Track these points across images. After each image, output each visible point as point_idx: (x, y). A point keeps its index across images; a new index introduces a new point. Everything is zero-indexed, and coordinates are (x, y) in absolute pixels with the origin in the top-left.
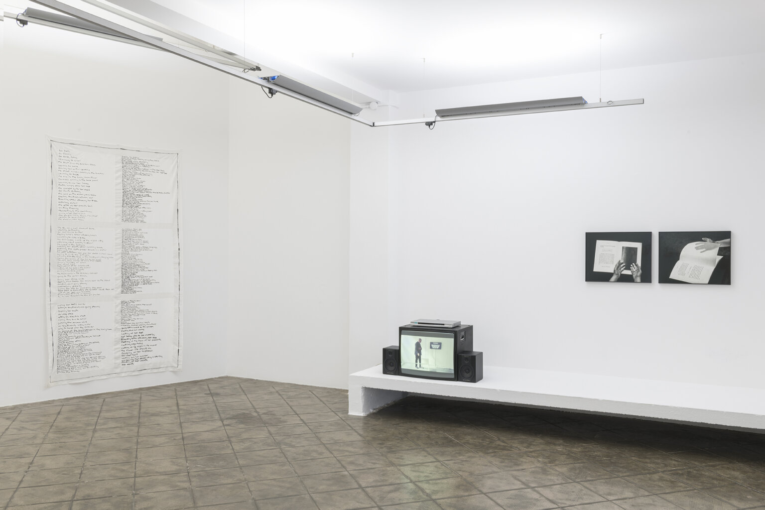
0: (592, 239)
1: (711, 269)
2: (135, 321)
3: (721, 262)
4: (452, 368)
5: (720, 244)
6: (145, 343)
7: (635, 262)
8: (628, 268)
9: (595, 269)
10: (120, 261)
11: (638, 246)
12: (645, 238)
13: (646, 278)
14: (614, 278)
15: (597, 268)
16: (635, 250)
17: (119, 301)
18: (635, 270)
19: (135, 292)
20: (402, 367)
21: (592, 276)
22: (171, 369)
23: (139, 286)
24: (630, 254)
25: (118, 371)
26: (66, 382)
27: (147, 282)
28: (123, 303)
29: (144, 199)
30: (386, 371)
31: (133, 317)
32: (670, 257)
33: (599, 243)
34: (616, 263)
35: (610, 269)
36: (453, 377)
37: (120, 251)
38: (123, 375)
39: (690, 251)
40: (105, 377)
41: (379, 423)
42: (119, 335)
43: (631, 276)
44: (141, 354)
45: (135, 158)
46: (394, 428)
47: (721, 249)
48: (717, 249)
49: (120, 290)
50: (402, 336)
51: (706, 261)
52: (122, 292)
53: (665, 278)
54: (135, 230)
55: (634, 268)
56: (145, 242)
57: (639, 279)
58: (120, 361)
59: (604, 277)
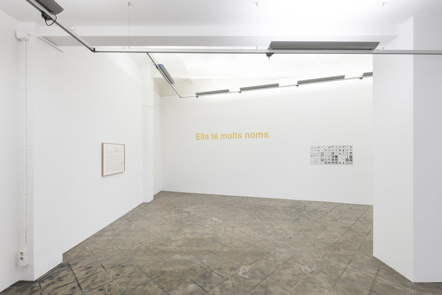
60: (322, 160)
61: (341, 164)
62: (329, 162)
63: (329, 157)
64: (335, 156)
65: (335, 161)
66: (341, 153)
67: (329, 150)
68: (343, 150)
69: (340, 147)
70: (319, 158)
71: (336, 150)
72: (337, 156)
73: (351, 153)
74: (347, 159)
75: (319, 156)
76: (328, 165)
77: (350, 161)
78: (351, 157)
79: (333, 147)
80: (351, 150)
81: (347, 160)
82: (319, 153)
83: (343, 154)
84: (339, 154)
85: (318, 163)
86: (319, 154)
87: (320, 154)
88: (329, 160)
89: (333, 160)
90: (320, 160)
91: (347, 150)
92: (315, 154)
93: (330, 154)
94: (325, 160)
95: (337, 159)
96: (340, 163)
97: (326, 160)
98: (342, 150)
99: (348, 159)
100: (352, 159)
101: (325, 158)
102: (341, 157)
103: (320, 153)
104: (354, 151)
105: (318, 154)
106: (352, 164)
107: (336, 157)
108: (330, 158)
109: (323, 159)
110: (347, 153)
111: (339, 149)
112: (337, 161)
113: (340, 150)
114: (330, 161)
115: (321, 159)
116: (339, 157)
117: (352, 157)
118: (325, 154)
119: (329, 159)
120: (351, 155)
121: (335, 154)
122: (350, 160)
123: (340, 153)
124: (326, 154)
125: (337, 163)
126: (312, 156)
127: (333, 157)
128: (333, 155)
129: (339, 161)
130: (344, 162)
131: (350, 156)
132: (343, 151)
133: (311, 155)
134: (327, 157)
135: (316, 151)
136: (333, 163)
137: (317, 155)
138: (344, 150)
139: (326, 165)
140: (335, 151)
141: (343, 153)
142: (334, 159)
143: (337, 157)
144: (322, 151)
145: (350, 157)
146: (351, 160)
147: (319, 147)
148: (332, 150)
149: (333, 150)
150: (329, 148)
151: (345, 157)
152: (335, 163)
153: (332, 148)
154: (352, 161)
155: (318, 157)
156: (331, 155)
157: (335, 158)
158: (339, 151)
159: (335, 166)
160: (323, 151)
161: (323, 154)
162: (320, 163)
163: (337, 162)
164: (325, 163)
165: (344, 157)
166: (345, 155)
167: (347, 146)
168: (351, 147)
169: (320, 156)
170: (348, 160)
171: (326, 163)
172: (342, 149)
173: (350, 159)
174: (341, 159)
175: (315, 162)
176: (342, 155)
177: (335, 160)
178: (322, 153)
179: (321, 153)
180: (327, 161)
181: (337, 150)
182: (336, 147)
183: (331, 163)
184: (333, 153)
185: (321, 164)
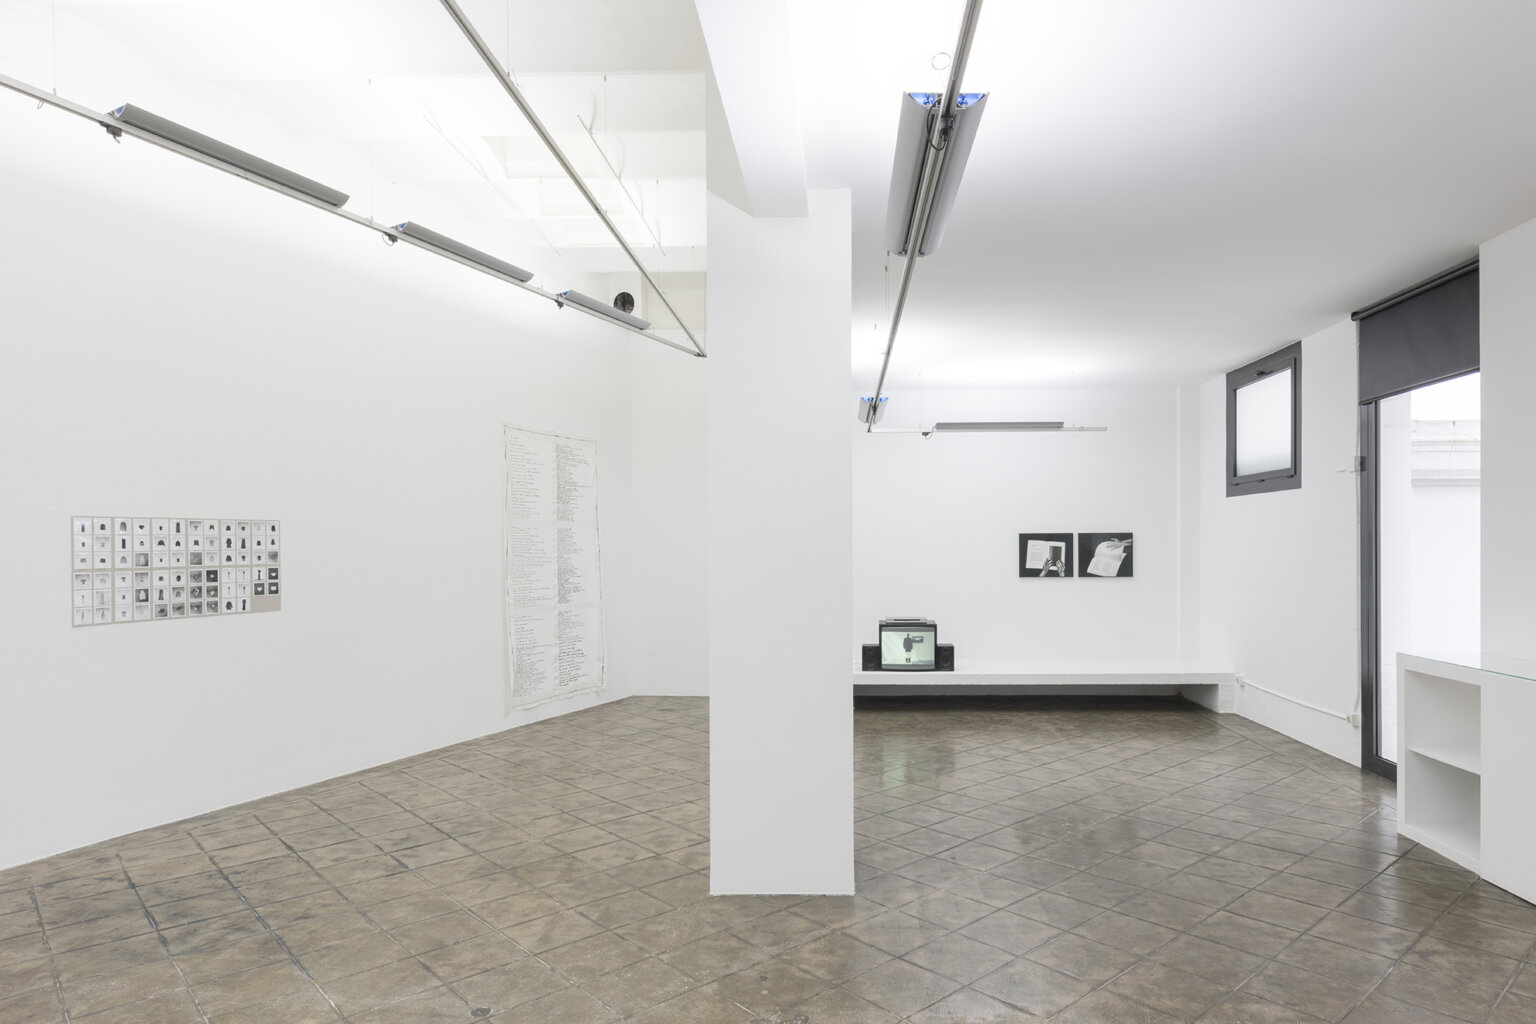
0: (1024, 539)
1: (1118, 564)
2: (570, 635)
3: (1126, 557)
4: (933, 659)
5: (1124, 543)
6: (577, 660)
7: (1060, 559)
8: (1054, 564)
9: (1028, 566)
10: (556, 567)
11: (1062, 545)
12: (1067, 538)
13: (1069, 573)
14: (1043, 574)
15: (1029, 565)
16: (1059, 549)
17: (556, 613)
18: (1060, 566)
19: (568, 601)
20: (883, 663)
21: (1025, 572)
22: (595, 689)
23: (572, 594)
24: (1056, 551)
25: (557, 693)
26: (519, 708)
27: (576, 590)
28: (560, 614)
29: (574, 493)
30: (865, 668)
31: (567, 630)
32: (1087, 555)
33: (1031, 543)
34: (1044, 560)
35: (1039, 565)
36: (933, 667)
37: (556, 555)
38: (561, 697)
39: (1102, 549)
40: (547, 701)
41: (863, 716)
42: (557, 651)
43: (1057, 571)
44: (573, 673)
45: (566, 447)
46: (879, 719)
47: (1125, 547)
48: (1122, 548)
49: (557, 599)
50: (883, 633)
51: (1115, 557)
52: (559, 602)
53: (1083, 573)
54: (567, 530)
55: (1059, 565)
56: (575, 543)
57: (1063, 574)
58: (557, 682)
59: (1035, 573)
60: (142, 596)
61: (233, 609)
62: (179, 608)
63: (179, 578)
64: (209, 573)
65: (205, 599)
66: (233, 559)
67: (178, 544)
68: (243, 541)
69: (228, 528)
70: (127, 585)
71: (212, 542)
72: (215, 573)
73: (274, 556)
74: (257, 585)
75: (124, 574)
76: (174, 624)
77: (271, 592)
78: (274, 573)
79: (195, 524)
80: (273, 543)
81: (257, 593)
82: (124, 559)
83: (240, 561)
84: (224, 562)
85: (119, 617)
86: (123, 566)
87: (129, 565)
88: (178, 594)
89: (196, 592)
90: (130, 597)
91: (259, 543)
92: (102, 565)
93: (182, 563)
94: (155, 596)
95: (216, 589)
96: (229, 606)
97: (161, 598)
98: (236, 544)
99: (262, 585)
100: (276, 584)
101: (158, 584)
102: (232, 575)
103: (129, 559)
104: (285, 551)
105: (118, 564)
106: (278, 608)
107: (213, 575)
108: (183, 583)
109: (146, 591)
110: (259, 558)
111: (226, 535)
112: (216, 595)
113: (229, 542)
114: (185, 599)
115: (138, 591)
116: (223, 576)
117: (276, 577)
118: (155, 562)
119: (177, 592)
120: (272, 564)
121: (208, 564)
122: (268, 587)
123: (229, 559)
124: (165, 563)
125: (213, 607)
126: (81, 577)
127: (197, 577)
128: (196, 569)
129: (225, 596)
130: (244, 602)
131: (271, 570)
132: (243, 546)
133: (73, 571)
134: (166, 578)
135: (108, 545)
136: (199, 607)
137: (113, 569)
138: (247, 544)
139: (164, 623)
140: (208, 547)
141: (244, 557)
142: (200, 588)
143: (215, 580)
144: (138, 549)
145: (271, 577)
146: (274, 588)
147: (124, 525)
148: (192, 543)
149: (196, 543)
150: (178, 531)
151: (249, 579)
152: (205, 607)
153: (191, 530)
154: (276, 592)
155: (119, 582)
156: (186, 568)
157: (205, 584)
158: (225, 545)
159: (206, 623)
160: (145, 549)
161: (147, 564)
162: (129, 617)
163: (216, 604)
164: (155, 611)
165: (247, 574)
166: (251, 566)
167: (258, 524)
168: (273, 529)
169: (129, 576)
170: (262, 592)
171: (162, 611)
172: (237, 536)
173: (271, 585)
174: (233, 589)
175: (104, 610)
176: (236, 566)
177: (208, 591)
178: (142, 560)
179: (138, 555)
180: (170, 600)
181: (216, 543)
182: (212, 527)
183: (187, 608)
184: (197, 559)
185: (133, 621)
